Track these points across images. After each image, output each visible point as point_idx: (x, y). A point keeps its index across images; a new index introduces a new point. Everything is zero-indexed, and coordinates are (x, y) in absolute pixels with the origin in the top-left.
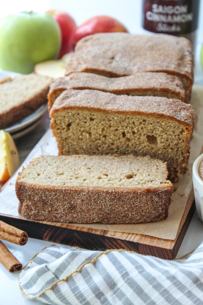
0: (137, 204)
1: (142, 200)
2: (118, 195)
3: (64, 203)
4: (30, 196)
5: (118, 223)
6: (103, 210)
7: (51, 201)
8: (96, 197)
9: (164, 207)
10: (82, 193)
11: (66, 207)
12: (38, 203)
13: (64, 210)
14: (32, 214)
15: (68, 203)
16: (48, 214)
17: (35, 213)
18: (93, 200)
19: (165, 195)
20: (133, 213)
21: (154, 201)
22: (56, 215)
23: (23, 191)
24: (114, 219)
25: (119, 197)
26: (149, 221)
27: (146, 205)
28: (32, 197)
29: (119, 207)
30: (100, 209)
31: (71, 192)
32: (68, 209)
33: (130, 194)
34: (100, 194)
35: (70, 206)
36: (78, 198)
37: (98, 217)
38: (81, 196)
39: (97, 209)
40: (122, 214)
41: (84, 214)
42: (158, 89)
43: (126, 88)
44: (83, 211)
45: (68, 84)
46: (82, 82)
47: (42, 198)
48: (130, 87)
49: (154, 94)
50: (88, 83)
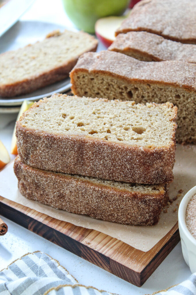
0: (122, 207)
1: (128, 204)
2: (105, 195)
3: (54, 190)
4: (25, 176)
5: (104, 220)
6: (90, 205)
7: (43, 185)
8: (83, 191)
9: (152, 214)
10: (70, 184)
11: (56, 195)
12: (31, 184)
13: (54, 197)
14: (27, 193)
15: (57, 191)
16: (40, 196)
17: (29, 193)
18: (81, 193)
19: (154, 203)
20: (119, 214)
21: (140, 207)
22: (47, 200)
23: (19, 170)
24: (100, 215)
25: (105, 197)
26: (136, 224)
27: (132, 209)
28: (26, 178)
29: (105, 205)
30: (87, 204)
31: (61, 182)
32: (57, 197)
33: (116, 196)
34: (87, 189)
35: (59, 194)
36: (66, 189)
37: (86, 210)
38: (70, 187)
39: (85, 202)
40: (108, 212)
41: (72, 204)
42: (180, 85)
43: (147, 78)
44: (71, 202)
45: (92, 64)
46: (106, 64)
47: (35, 181)
48: (152, 78)
49: (176, 90)
50: (111, 66)
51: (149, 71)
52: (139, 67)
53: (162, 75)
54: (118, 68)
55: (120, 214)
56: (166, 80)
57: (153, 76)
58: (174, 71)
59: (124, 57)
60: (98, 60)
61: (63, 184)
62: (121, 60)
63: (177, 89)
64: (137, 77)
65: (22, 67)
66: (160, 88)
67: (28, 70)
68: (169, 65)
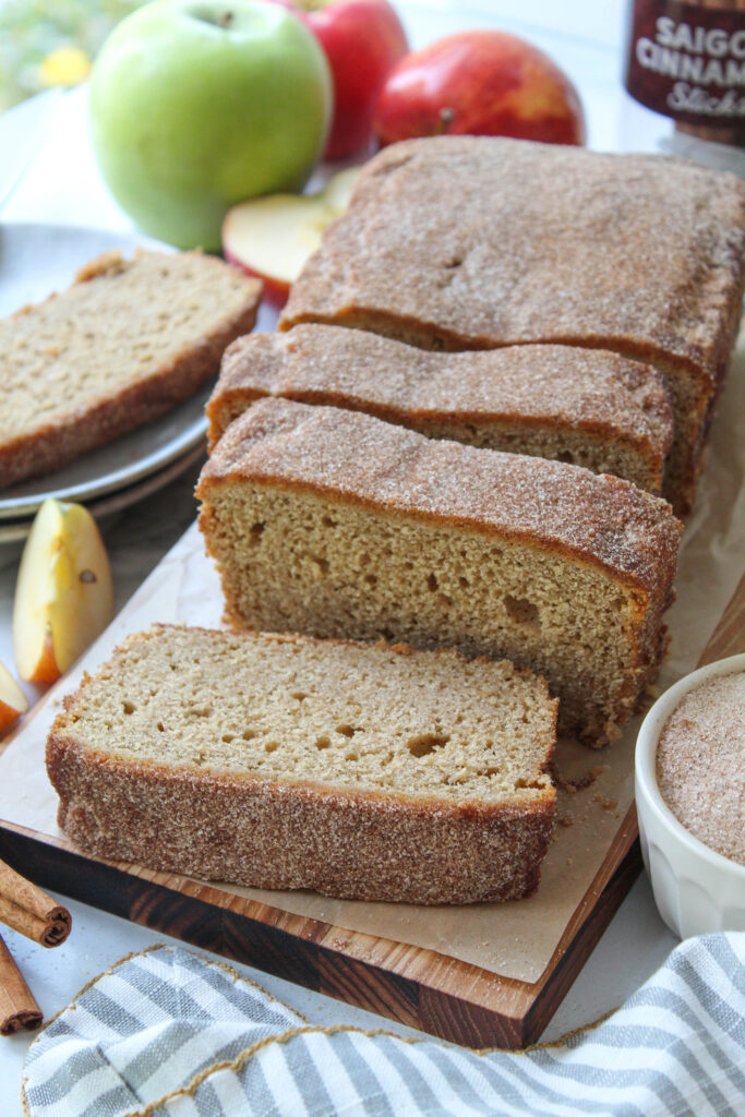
0: (428, 852)
1: (446, 839)
2: (369, 819)
3: (194, 823)
4: (89, 787)
5: (367, 898)
6: (320, 858)
7: (154, 809)
8: (296, 815)
9: (523, 863)
10: (252, 798)
11: (203, 836)
12: (115, 810)
13: (194, 842)
14: (96, 839)
15: (207, 824)
16: (145, 847)
17: (105, 838)
18: (289, 823)
19: (527, 829)
20: (416, 876)
21: (487, 847)
22: (172, 854)
23: (67, 769)
24: (354, 887)
25: (372, 826)
26: (470, 900)
27: (460, 855)
28: (95, 791)
29: (371, 853)
30: (311, 854)
31: (219, 792)
32: (208, 843)
33: (406, 820)
34: (309, 807)
35: (213, 834)
36: (238, 814)
37: (305, 874)
38: (250, 807)
39: (302, 851)
40: (380, 874)
41: (258, 861)
42: (572, 422)
43: (465, 407)
44: (256, 853)
45: (277, 371)
46: (324, 370)
47: (126, 799)
48: (480, 405)
49: (560, 437)
50: (342, 376)
51: (463, 382)
52: (428, 370)
53: (511, 393)
54: (366, 380)
55: (421, 876)
56: (527, 409)
57: (481, 399)
58: (545, 379)
59: (376, 343)
60: (294, 356)
61: (226, 799)
62: (365, 352)
63: (564, 436)
64: (431, 406)
65: (22, 386)
66: (507, 434)
67: (46, 395)
68: (525, 360)
